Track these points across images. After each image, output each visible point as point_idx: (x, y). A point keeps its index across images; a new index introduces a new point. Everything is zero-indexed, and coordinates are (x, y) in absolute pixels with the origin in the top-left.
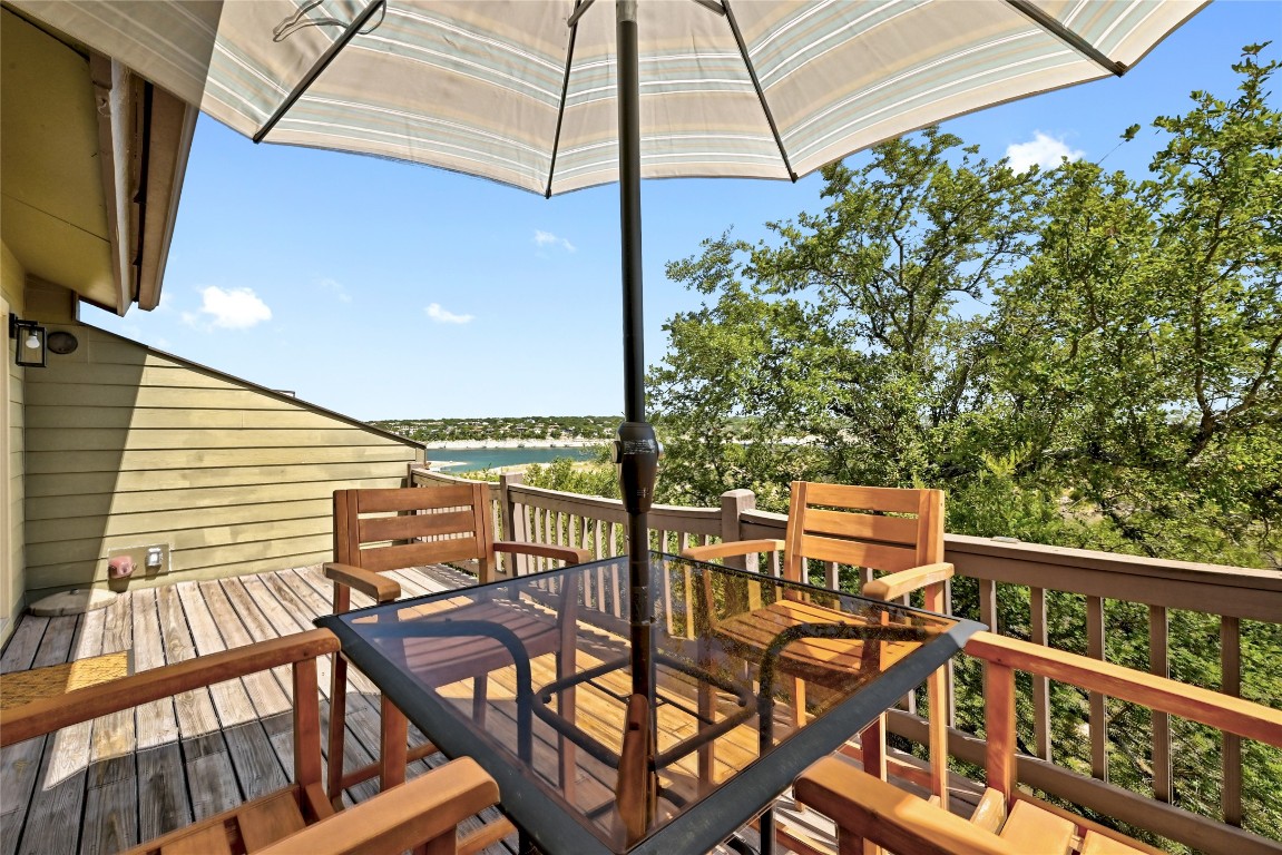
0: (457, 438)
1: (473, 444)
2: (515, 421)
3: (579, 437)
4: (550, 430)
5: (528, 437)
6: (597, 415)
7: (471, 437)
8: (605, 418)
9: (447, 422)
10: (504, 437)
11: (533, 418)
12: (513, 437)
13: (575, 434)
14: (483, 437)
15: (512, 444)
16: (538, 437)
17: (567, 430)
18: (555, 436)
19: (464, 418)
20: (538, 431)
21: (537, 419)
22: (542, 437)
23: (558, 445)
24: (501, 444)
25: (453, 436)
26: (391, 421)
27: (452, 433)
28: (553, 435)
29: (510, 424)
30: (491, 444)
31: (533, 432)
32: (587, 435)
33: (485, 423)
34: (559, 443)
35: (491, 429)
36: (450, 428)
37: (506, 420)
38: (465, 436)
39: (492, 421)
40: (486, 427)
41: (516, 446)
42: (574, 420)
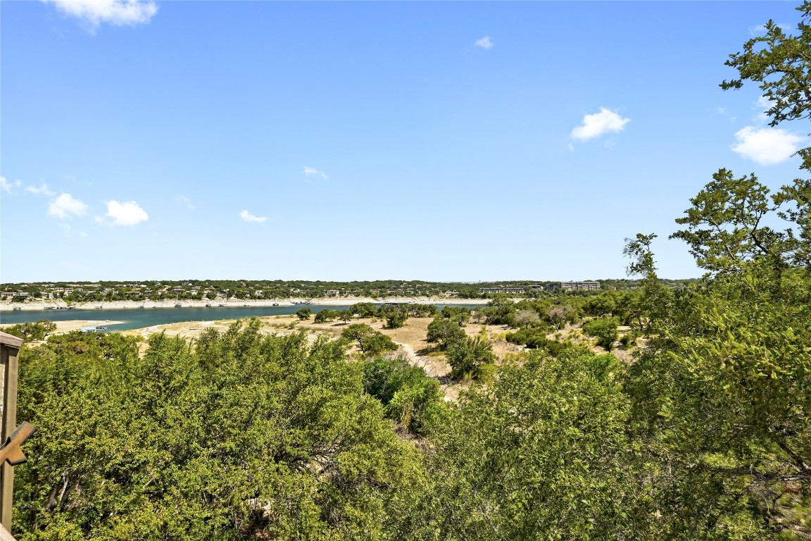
0: (115, 299)
1: (131, 305)
2: (173, 284)
3: (232, 298)
4: (206, 292)
5: (185, 298)
6: (249, 279)
7: (128, 298)
8: (256, 282)
9: (104, 284)
10: (161, 298)
11: (190, 281)
12: (171, 298)
13: (229, 295)
14: (141, 298)
15: (169, 304)
16: (194, 298)
17: (222, 292)
18: (210, 297)
19: (122, 281)
20: (194, 293)
21: (194, 283)
22: (198, 298)
23: (212, 305)
24: (158, 304)
25: (110, 297)
26: (45, 283)
27: (109, 295)
28: (208, 296)
29: (168, 287)
30: (149, 304)
31: (190, 294)
32: (240, 296)
33: (143, 286)
34: (214, 304)
35: (148, 290)
36: (107, 290)
37: (164, 283)
38: (122, 297)
39: (151, 284)
40: (144, 289)
41: (173, 306)
42: (228, 283)
